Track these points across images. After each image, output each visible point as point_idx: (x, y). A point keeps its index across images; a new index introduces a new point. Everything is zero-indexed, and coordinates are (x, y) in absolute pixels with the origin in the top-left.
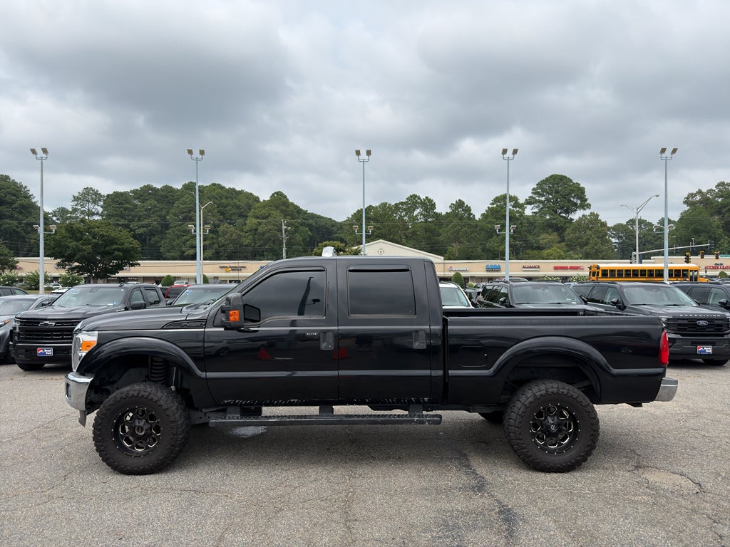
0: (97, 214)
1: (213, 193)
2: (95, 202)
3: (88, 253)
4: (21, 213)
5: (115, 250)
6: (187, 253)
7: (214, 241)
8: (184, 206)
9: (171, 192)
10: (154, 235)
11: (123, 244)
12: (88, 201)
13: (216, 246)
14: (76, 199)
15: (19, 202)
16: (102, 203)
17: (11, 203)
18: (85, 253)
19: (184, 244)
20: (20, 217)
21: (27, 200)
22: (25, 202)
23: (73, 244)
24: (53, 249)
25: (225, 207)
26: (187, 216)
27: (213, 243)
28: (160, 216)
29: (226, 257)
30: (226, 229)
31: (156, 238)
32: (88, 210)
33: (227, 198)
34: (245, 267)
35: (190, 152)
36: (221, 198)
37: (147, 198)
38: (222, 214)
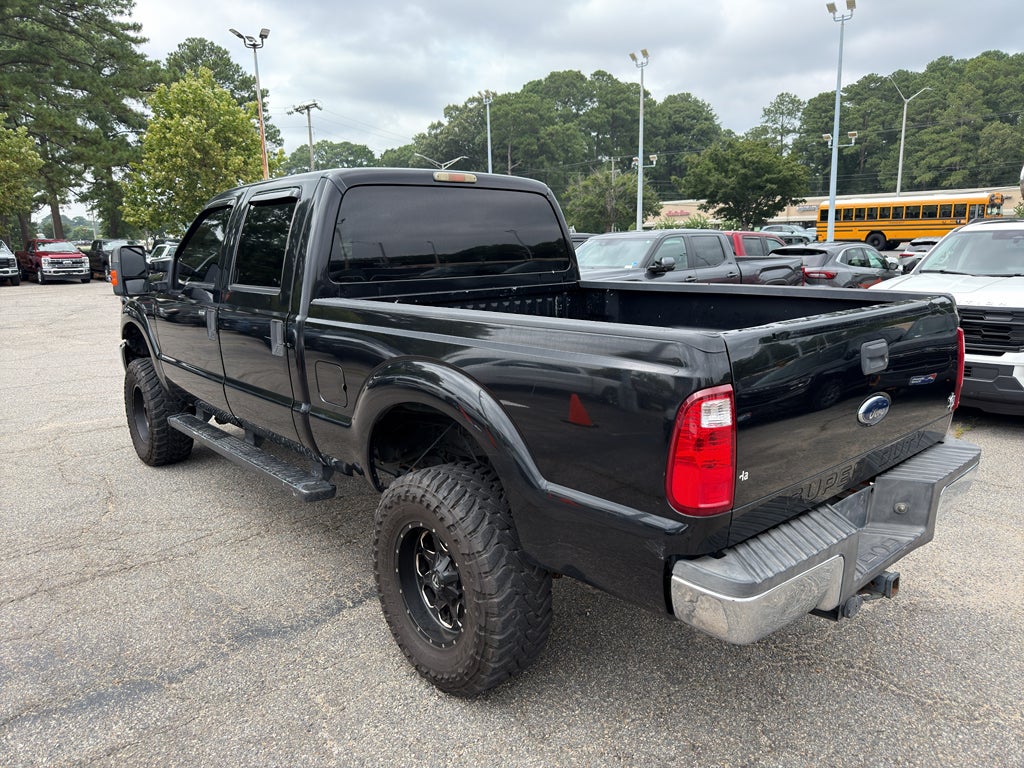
0: (794, 131)
1: (980, 70)
2: (790, 113)
3: (733, 189)
4: (699, 141)
5: (767, 181)
6: (919, 179)
7: (970, 154)
8: (923, 101)
9: (907, 79)
10: (870, 154)
11: (780, 172)
12: (782, 113)
13: (972, 164)
14: (767, 112)
15: (698, 127)
16: (800, 114)
17: (689, 130)
18: (728, 190)
19: (917, 165)
20: (699, 147)
21: (708, 123)
22: (705, 125)
23: (715, 177)
24: (695, 186)
25: (1001, 91)
26: (927, 117)
27: (968, 159)
28: (883, 123)
29: (990, 181)
30: (994, 132)
31: (874, 159)
32: (782, 126)
33: (1007, 75)
34: (1010, 198)
35: (832, 8)
36: (995, 77)
37: (866, 95)
38: (992, 105)
